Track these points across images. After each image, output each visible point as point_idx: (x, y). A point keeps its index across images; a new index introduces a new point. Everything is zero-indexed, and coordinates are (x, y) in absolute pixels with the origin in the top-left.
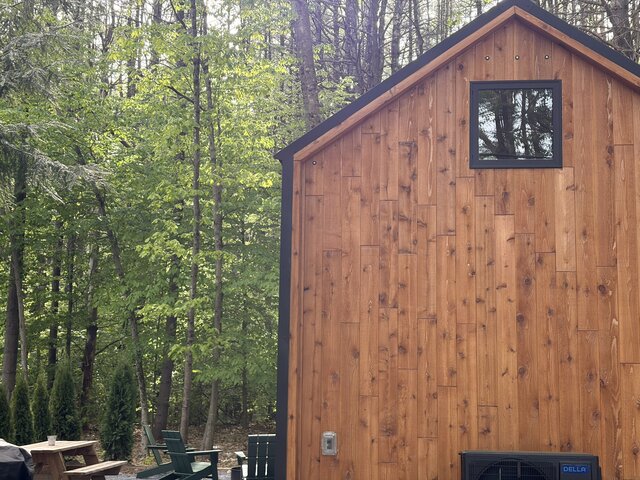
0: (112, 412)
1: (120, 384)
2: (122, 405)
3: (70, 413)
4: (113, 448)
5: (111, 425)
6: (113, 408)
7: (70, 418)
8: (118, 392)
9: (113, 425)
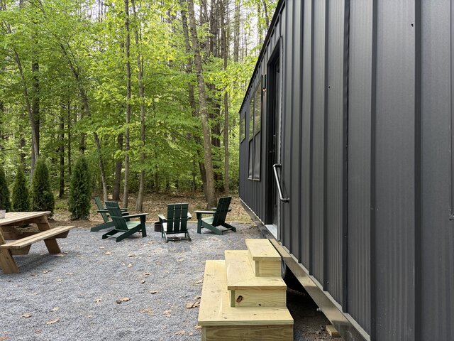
0: (74, 189)
1: (79, 171)
2: (81, 184)
3: (45, 189)
4: (76, 211)
5: (74, 197)
6: (75, 186)
7: (45, 193)
8: (78, 176)
9: (75, 197)
